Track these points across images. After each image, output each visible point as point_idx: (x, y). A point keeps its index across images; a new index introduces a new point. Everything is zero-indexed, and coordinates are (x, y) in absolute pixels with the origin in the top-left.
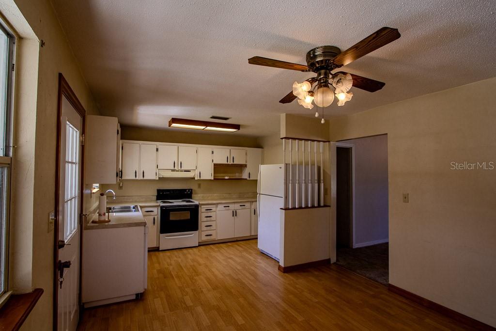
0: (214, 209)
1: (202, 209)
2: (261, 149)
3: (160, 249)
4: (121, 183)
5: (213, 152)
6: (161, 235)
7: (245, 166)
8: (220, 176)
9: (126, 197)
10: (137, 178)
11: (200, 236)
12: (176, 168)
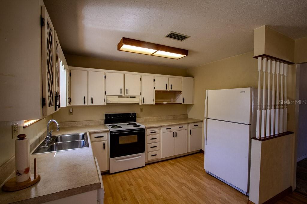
0: (158, 131)
1: (148, 133)
2: (192, 78)
3: (111, 172)
4: (71, 109)
5: (154, 80)
6: (111, 159)
7: (180, 92)
8: (160, 101)
9: (76, 122)
10: (86, 104)
11: (146, 157)
12: (123, 94)
